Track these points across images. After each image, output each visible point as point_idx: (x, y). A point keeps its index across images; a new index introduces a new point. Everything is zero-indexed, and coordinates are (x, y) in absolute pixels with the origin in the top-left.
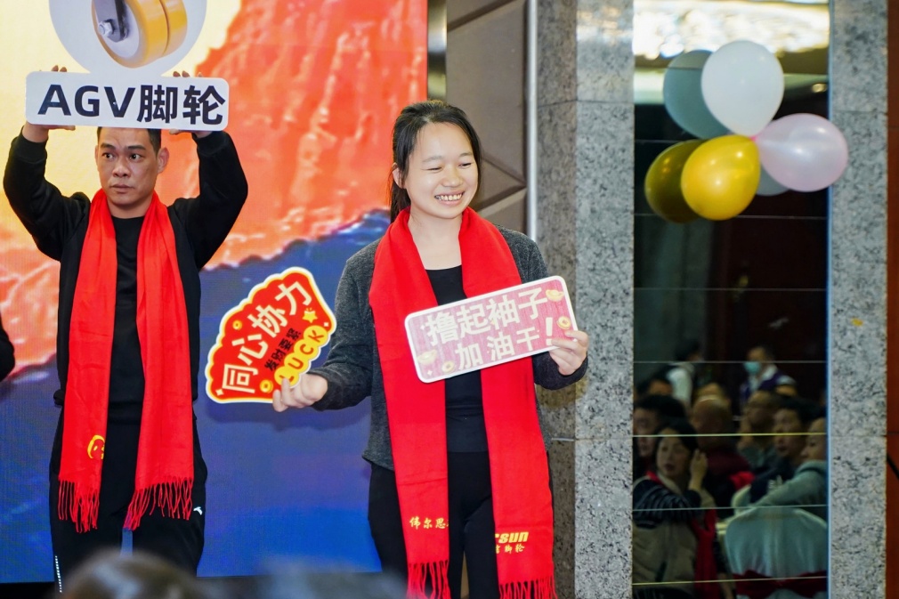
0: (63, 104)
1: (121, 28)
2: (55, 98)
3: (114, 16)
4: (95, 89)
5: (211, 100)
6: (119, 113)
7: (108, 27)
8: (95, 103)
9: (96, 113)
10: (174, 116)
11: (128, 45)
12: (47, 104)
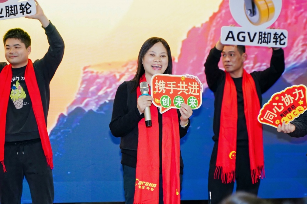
0: (233, 37)
1: (253, 12)
2: (230, 35)
3: (251, 8)
4: (244, 33)
5: (282, 37)
6: (252, 41)
7: (249, 12)
8: (244, 37)
9: (244, 41)
10: (270, 42)
11: (255, 18)
12: (228, 37)
